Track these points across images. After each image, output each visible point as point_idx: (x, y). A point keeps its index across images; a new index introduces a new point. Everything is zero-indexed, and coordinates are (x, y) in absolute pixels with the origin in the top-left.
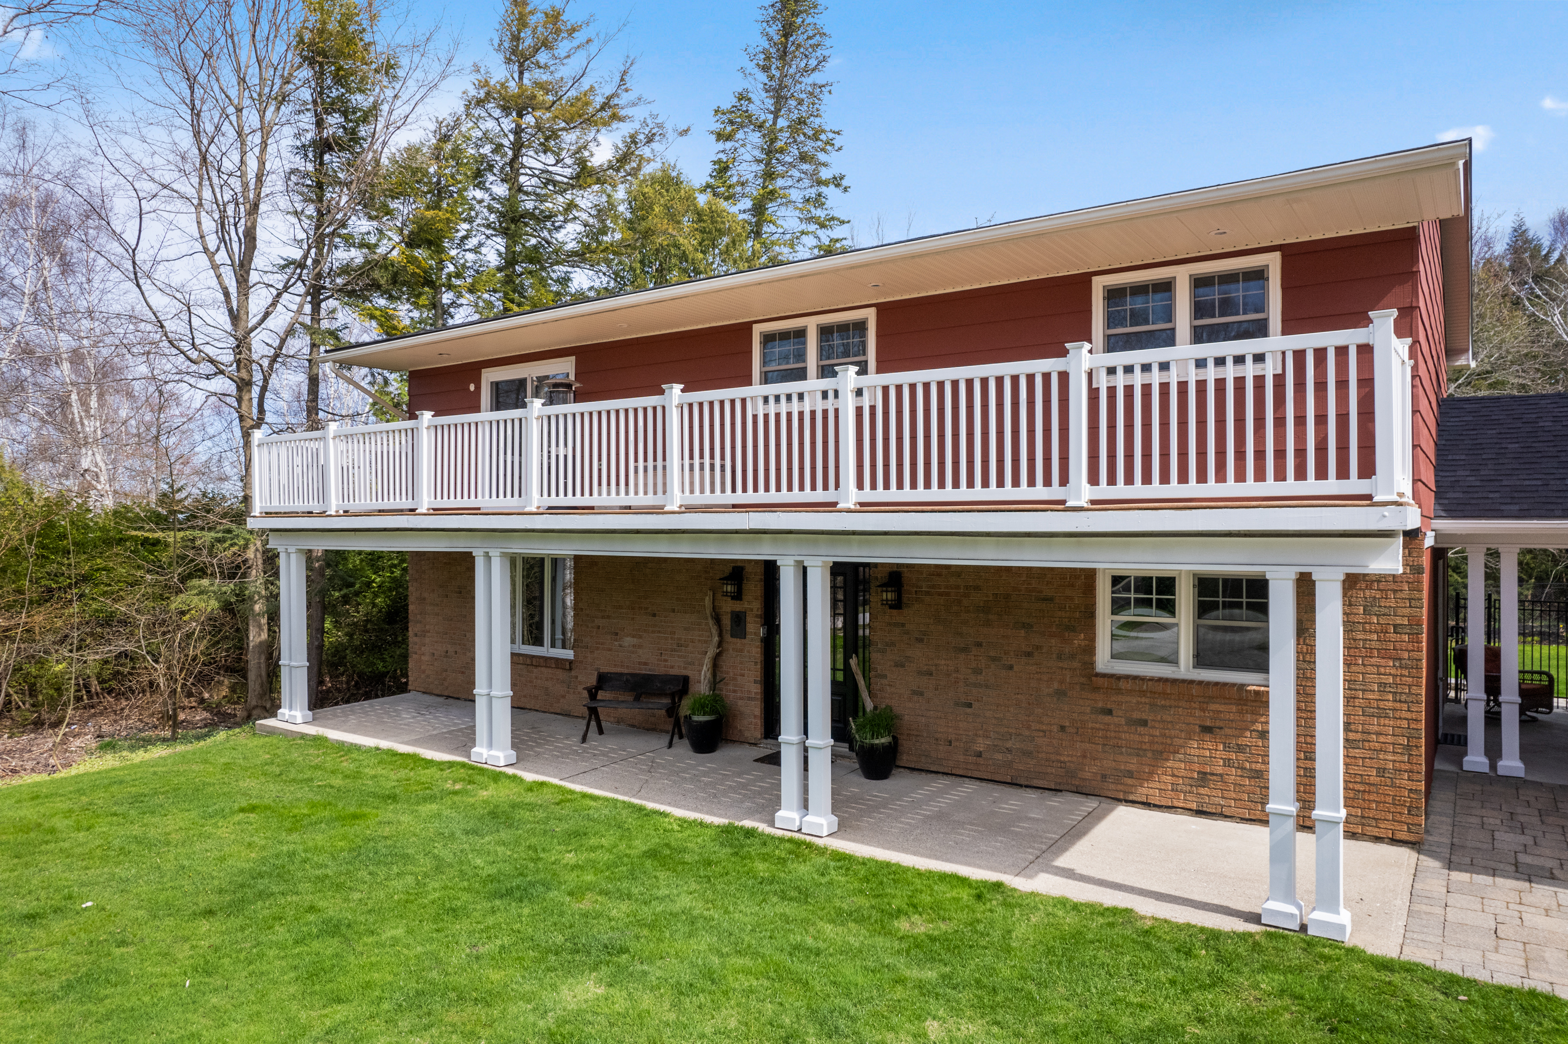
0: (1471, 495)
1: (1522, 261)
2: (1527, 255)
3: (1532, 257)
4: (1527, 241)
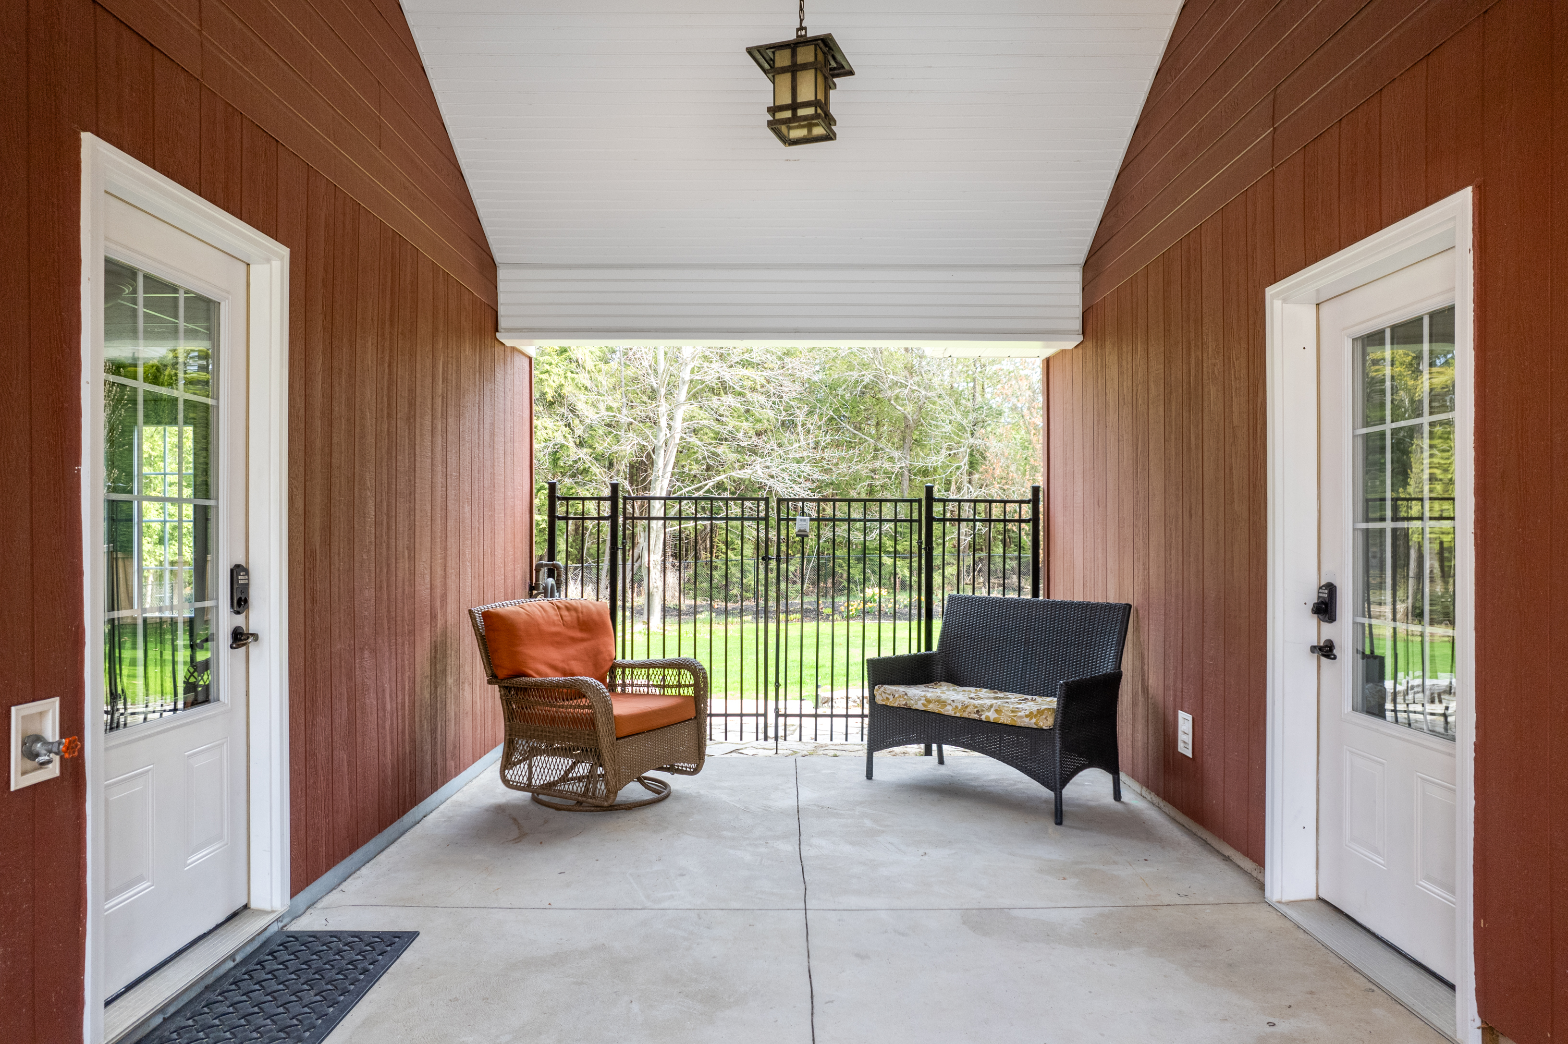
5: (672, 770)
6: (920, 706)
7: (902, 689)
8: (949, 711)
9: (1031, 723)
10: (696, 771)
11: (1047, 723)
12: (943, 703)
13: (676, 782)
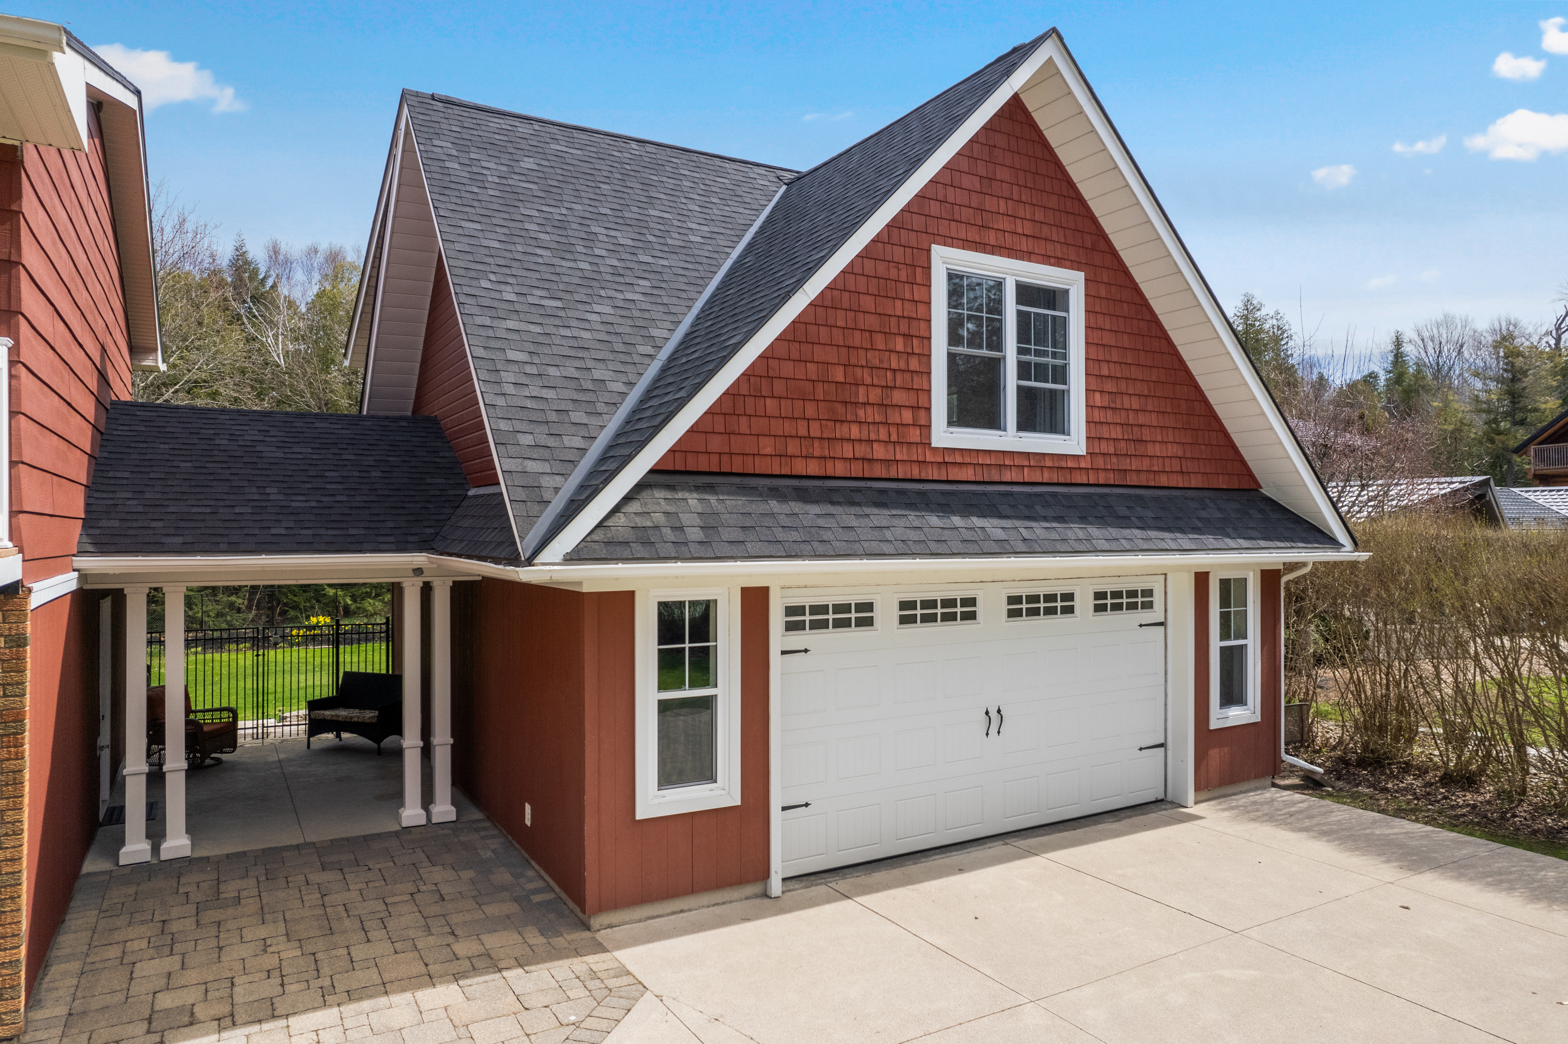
0: (129, 524)
1: (241, 279)
2: (247, 275)
3: (251, 279)
4: (247, 263)
5: (222, 752)
6: (329, 718)
7: (322, 712)
8: (340, 719)
9: (369, 721)
10: (233, 751)
11: (374, 721)
12: (338, 716)
13: (224, 757)
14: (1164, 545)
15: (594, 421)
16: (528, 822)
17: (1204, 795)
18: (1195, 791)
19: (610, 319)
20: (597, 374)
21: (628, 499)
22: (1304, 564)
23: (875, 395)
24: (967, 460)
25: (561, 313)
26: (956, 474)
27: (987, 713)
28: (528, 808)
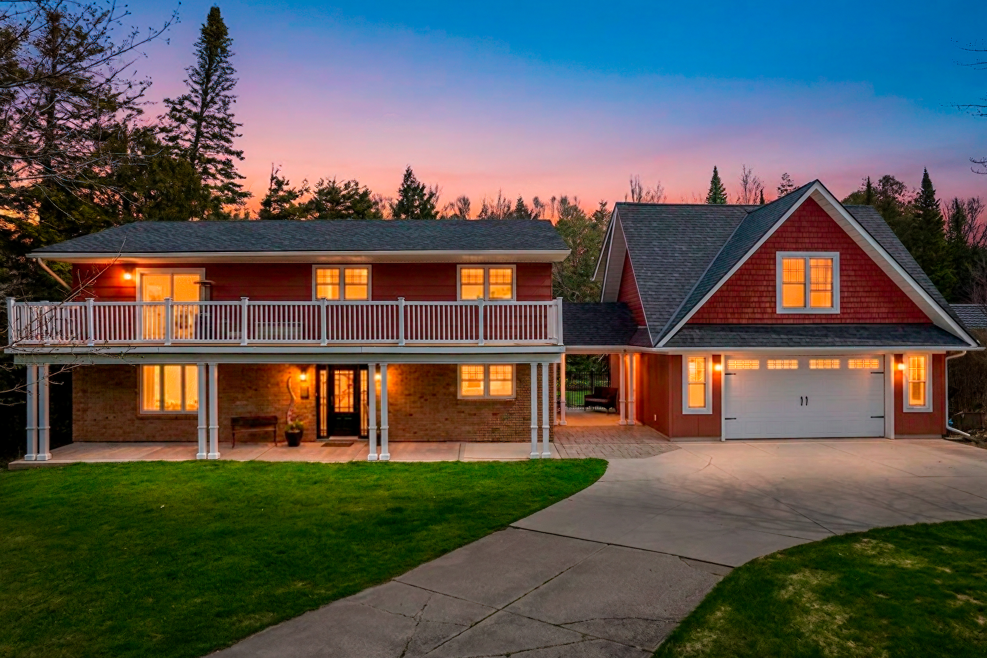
14: (867, 344)
15: (672, 310)
16: (655, 420)
17: (898, 436)
18: (895, 434)
19: (678, 278)
20: (673, 296)
21: (679, 331)
22: (961, 352)
23: (756, 299)
24: (790, 317)
25: (664, 278)
26: (785, 321)
27: (802, 398)
28: (655, 416)
